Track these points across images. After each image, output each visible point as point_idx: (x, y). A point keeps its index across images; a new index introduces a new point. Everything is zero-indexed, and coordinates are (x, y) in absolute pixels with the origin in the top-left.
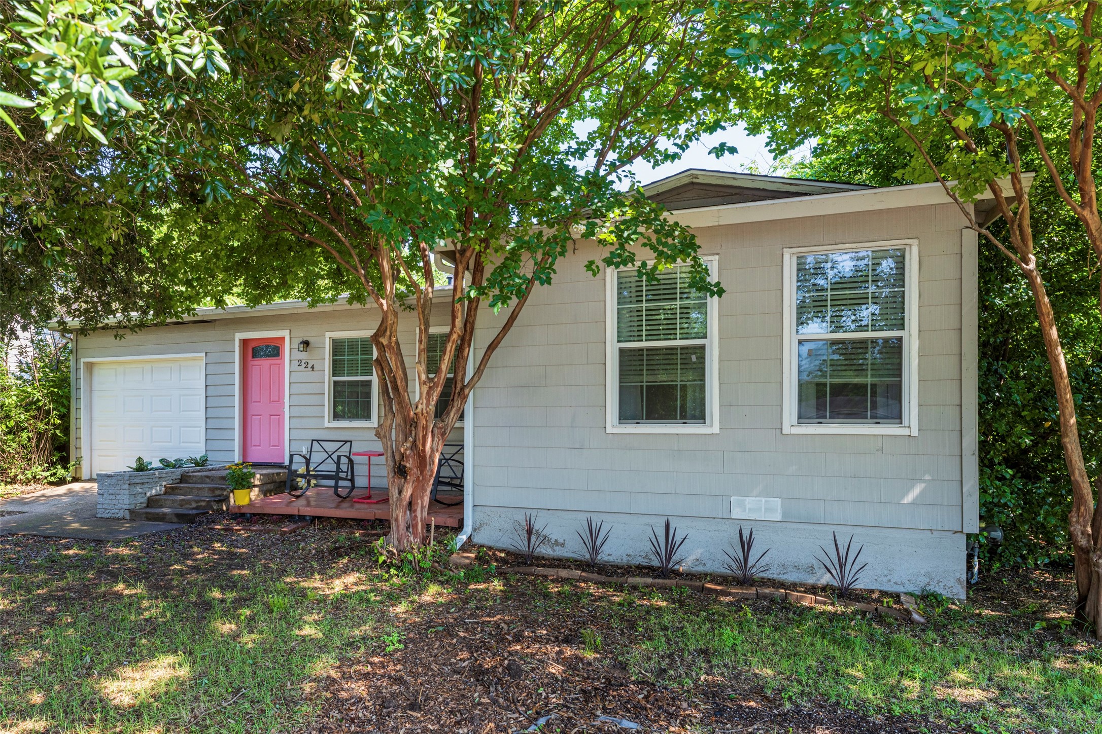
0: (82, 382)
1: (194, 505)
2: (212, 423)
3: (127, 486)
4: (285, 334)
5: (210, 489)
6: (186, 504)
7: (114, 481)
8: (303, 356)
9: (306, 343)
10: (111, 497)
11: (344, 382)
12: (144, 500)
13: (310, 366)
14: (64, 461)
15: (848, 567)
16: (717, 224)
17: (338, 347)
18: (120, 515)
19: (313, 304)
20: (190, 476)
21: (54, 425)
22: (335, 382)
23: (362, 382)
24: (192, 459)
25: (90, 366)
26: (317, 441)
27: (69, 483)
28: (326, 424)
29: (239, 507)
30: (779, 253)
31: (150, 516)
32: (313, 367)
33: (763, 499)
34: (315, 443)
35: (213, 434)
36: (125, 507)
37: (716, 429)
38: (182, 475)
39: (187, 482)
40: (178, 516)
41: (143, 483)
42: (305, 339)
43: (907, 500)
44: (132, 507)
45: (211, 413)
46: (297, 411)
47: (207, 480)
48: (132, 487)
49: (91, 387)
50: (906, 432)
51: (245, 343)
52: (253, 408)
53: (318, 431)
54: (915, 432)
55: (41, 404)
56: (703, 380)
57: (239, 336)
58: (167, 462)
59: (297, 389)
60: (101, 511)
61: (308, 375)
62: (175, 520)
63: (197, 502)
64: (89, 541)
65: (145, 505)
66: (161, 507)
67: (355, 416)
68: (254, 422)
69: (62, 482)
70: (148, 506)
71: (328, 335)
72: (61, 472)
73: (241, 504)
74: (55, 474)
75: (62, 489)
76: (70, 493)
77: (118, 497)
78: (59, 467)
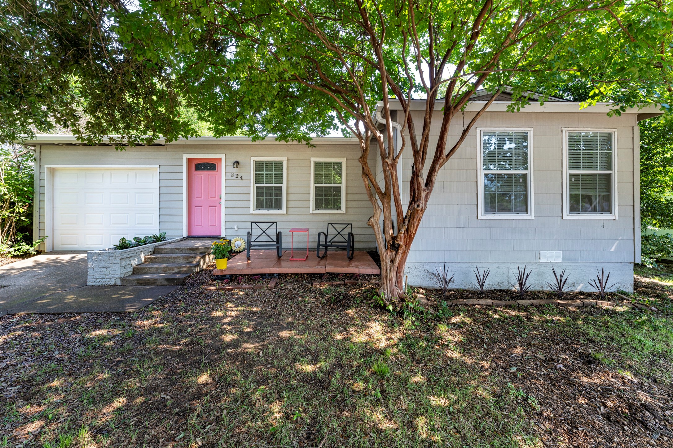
0: (46, 183)
1: (176, 270)
2: (163, 212)
3: (119, 261)
4: (222, 156)
5: (184, 258)
6: (169, 270)
7: (105, 257)
8: (235, 170)
9: (238, 163)
10: (102, 269)
11: (263, 187)
12: (131, 269)
13: (239, 176)
14: (29, 240)
15: (604, 283)
16: (542, 111)
17: (259, 166)
18: (112, 282)
19: (254, 139)
20: (162, 249)
21: (19, 213)
22: (257, 187)
23: (275, 187)
24: (154, 236)
25: (53, 171)
26: (255, 223)
27: (34, 255)
28: (252, 212)
29: (222, 271)
30: (560, 130)
31: (141, 282)
32: (242, 178)
33: (554, 252)
34: (253, 224)
35: (164, 218)
36: (117, 276)
37: (533, 217)
38: (154, 249)
39: (159, 253)
40: (168, 280)
41: (130, 257)
42: (237, 160)
43: (613, 249)
44: (122, 276)
45: (163, 205)
46: (230, 204)
47: (177, 251)
48: (123, 260)
49: (53, 185)
50: (613, 218)
51: (190, 160)
52: (195, 202)
53: (245, 216)
54: (617, 218)
55: (6, 197)
56: (526, 191)
57: (186, 156)
58: (140, 239)
59: (230, 190)
60: (91, 281)
61: (239, 182)
62: (165, 283)
63: (179, 268)
64: (108, 314)
65: (131, 273)
66: (146, 273)
67: (270, 207)
68: (197, 212)
69: (26, 255)
70: (133, 273)
71: (253, 159)
72: (25, 247)
73: (222, 268)
74: (19, 250)
75: (29, 262)
76: (39, 265)
77: (109, 269)
78: (24, 243)
